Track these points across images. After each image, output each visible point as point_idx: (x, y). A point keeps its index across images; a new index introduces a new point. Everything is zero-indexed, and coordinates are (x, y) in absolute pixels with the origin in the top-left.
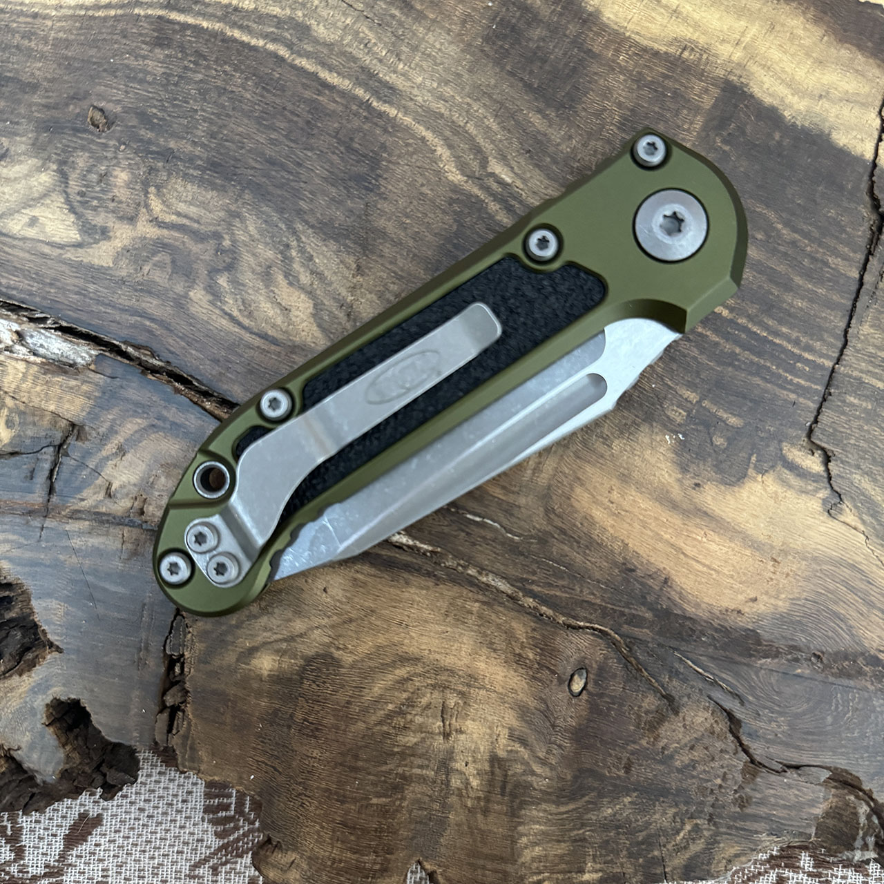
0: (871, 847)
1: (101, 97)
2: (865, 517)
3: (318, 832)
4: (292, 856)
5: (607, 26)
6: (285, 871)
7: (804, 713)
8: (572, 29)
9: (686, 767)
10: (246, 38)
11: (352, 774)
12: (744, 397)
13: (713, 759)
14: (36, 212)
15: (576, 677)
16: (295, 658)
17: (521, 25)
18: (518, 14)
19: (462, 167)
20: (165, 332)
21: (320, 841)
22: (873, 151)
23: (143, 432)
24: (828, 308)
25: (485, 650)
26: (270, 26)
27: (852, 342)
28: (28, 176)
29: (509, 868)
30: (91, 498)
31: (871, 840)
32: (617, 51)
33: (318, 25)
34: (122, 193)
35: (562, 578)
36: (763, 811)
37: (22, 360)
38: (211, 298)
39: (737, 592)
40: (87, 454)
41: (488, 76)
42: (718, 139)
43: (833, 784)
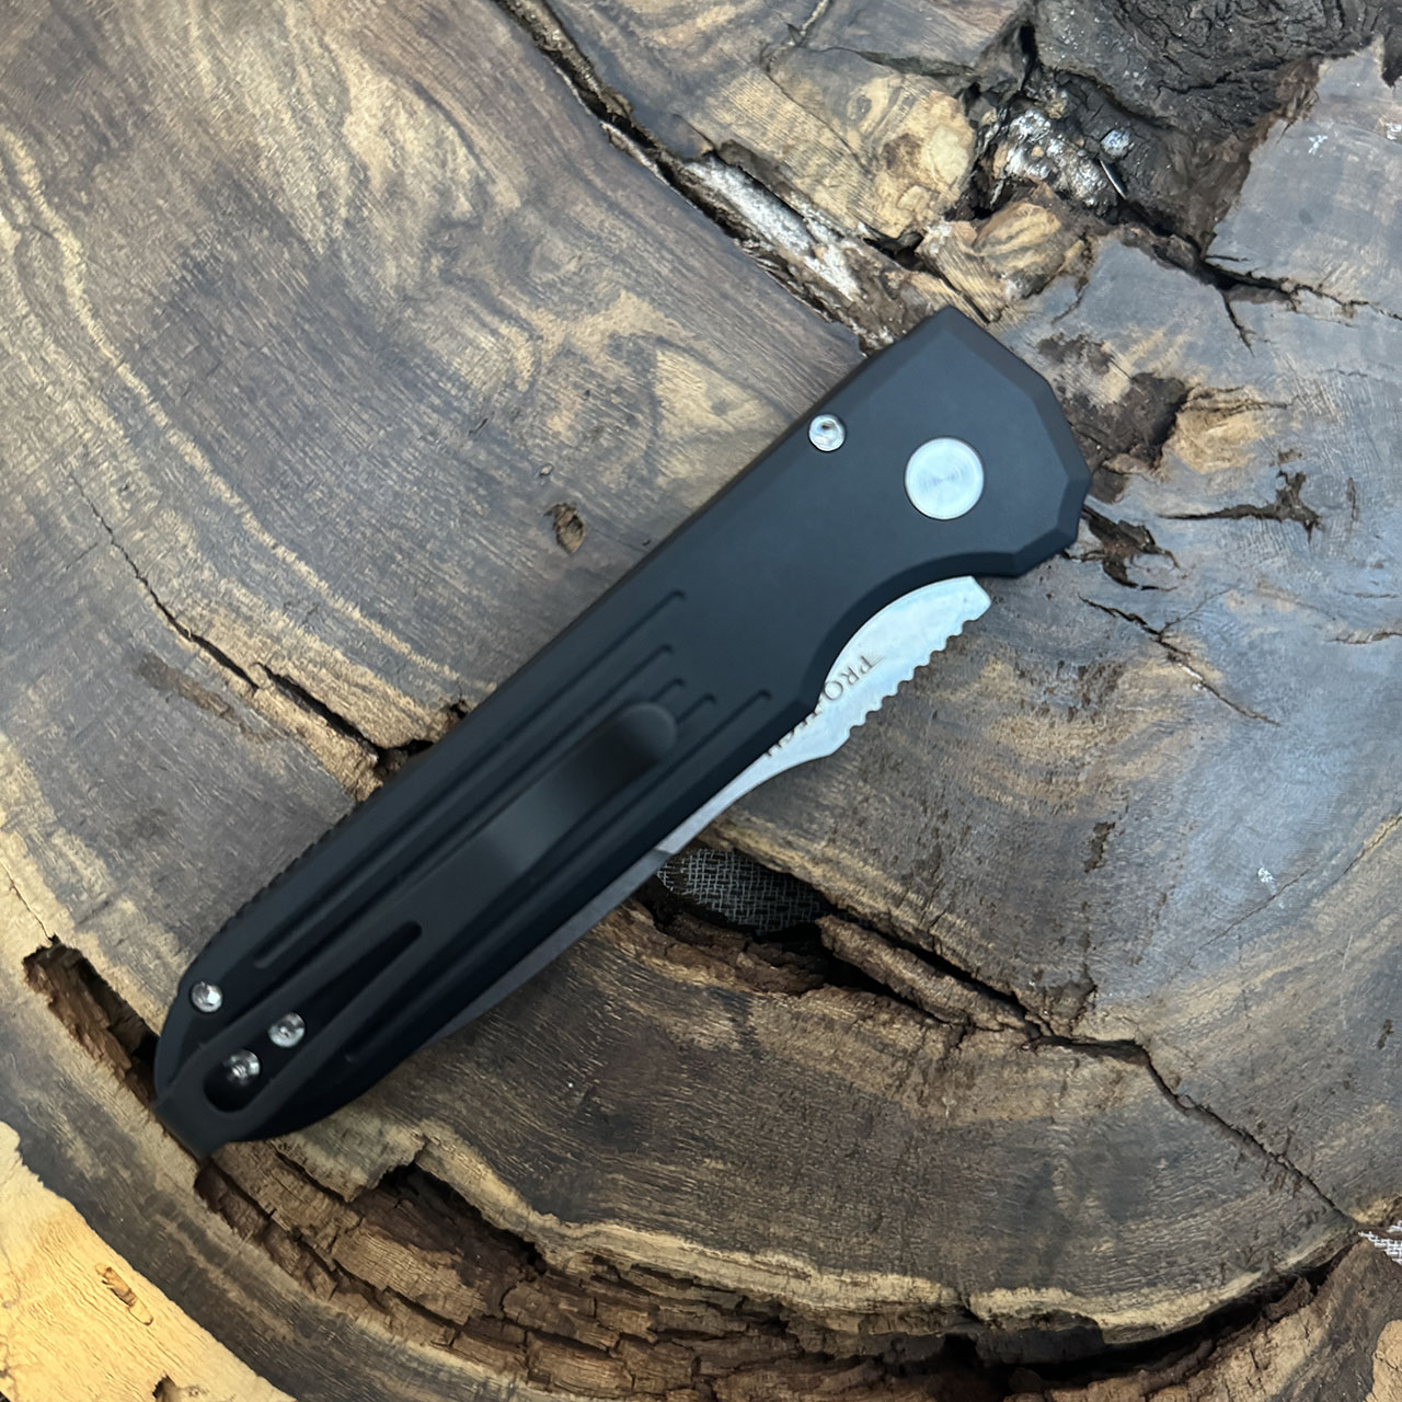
19: (53, 254)
20: (576, 160)
23: (664, 21)
26: (258, 573)
33: (185, 547)
34: (570, 399)
37: (820, 208)
38: (492, 189)
40: (758, 18)
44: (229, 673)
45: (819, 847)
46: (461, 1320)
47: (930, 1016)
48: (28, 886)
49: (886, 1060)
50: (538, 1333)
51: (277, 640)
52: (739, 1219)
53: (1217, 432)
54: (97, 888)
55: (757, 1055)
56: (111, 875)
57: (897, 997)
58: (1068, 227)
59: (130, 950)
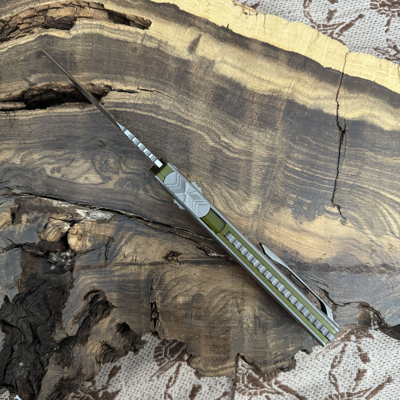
0: (376, 324)
1: (101, 137)
2: (354, 224)
3: (206, 349)
4: (199, 359)
5: (249, 90)
6: (198, 364)
7: (347, 287)
8: (239, 93)
10: (141, 113)
11: (213, 329)
12: (310, 194)
14: (86, 176)
16: (189, 296)
17: (223, 94)
18: (222, 91)
19: (213, 140)
20: (133, 205)
21: (207, 352)
22: (336, 112)
23: (132, 236)
24: (331, 162)
25: (246, 284)
26: (148, 108)
27: (340, 171)
28: (83, 165)
29: (266, 350)
30: (119, 259)
31: (376, 322)
32: (253, 97)
33: (163, 105)
34: (113, 166)
37: (90, 221)
38: (145, 192)
39: (319, 253)
40: (116, 246)
41: (216, 112)
42: (288, 118)
43: (361, 307)
44: (143, 89)
45: (32, 117)
46: (49, 10)
48: (158, 35)
49: (4, 90)
50: (36, 16)
51: (138, 99)
52: (13, 52)
53: (4, 220)
54: (146, 41)
55: (24, 79)
56: (145, 45)
57: (7, 101)
58: (46, 240)
59: (135, 35)
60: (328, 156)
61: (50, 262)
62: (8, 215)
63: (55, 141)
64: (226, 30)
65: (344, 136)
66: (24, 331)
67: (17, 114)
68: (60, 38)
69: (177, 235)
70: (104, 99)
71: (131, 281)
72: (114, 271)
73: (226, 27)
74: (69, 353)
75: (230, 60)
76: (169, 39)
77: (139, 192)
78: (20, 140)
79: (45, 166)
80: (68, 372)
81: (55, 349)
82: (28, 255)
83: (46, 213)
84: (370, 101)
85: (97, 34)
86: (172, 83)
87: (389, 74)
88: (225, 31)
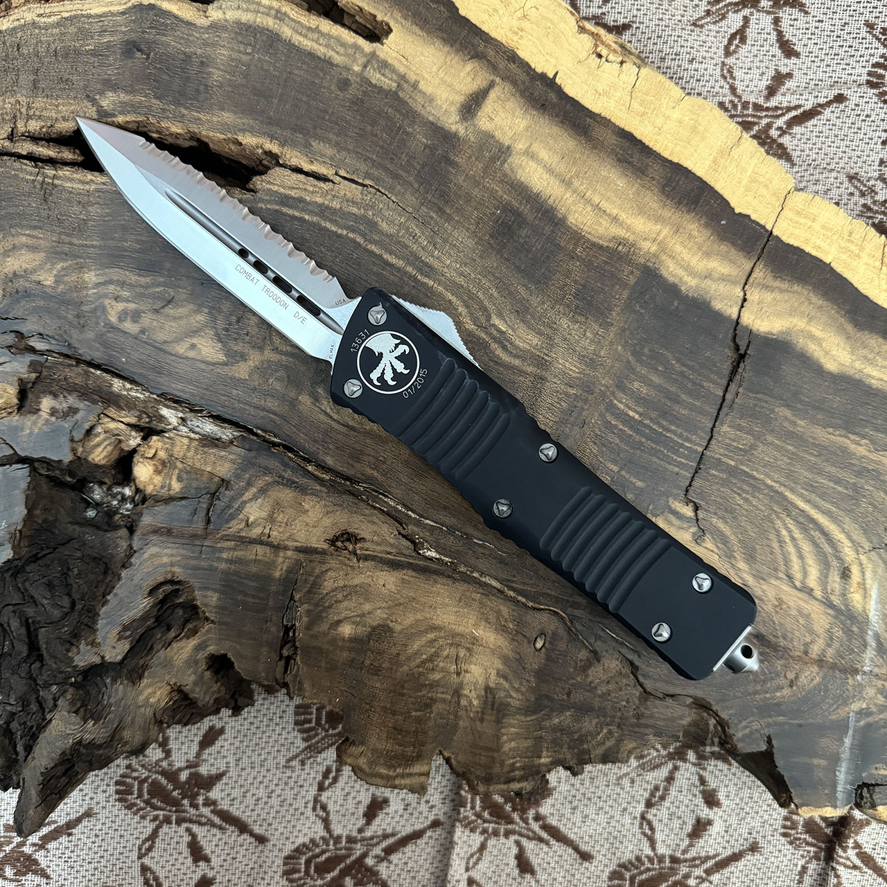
0: (716, 744)
2: (719, 545)
3: (378, 733)
4: (362, 748)
5: (570, 228)
6: (357, 758)
8: (548, 229)
9: (604, 694)
10: (334, 229)
11: (401, 697)
12: (647, 469)
13: (621, 690)
14: (195, 341)
15: (538, 639)
16: (365, 627)
17: (515, 226)
18: (513, 218)
19: (475, 320)
20: (283, 422)
21: (379, 739)
22: (737, 313)
23: (269, 486)
24: (702, 414)
25: (483, 622)
26: (350, 221)
27: (716, 436)
28: (189, 315)
29: (496, 755)
30: (235, 526)
31: (716, 740)
32: (576, 245)
33: (383, 221)
34: (253, 330)
35: (531, 579)
36: (651, 722)
37: (186, 437)
38: (312, 400)
40: (233, 499)
41: (492, 262)
42: (637, 305)
43: (694, 706)
44: (348, 176)
45: (93, 187)
47: (27, 137)
48: (401, 62)
49: (38, 113)
51: (334, 196)
52: (72, 30)
54: (372, 71)
55: (88, 96)
56: (368, 79)
57: (41, 139)
58: (85, 459)
59: (350, 51)
60: (698, 399)
61: (86, 501)
62: (12, 392)
63: (136, 251)
64: (550, 83)
65: (742, 365)
66: (12, 632)
67: (60, 173)
68: (182, 21)
69: (362, 500)
70: (258, 182)
71: (253, 576)
72: (222, 550)
73: (551, 77)
74: (100, 692)
75: (544, 154)
76: (423, 78)
77: (300, 398)
78: (60, 234)
79: (107, 302)
80: (93, 732)
81: (73, 679)
82: (43, 481)
83: (94, 402)
84: (810, 303)
85: (268, 30)
86: (411, 178)
87: (863, 255)
88: (547, 85)
